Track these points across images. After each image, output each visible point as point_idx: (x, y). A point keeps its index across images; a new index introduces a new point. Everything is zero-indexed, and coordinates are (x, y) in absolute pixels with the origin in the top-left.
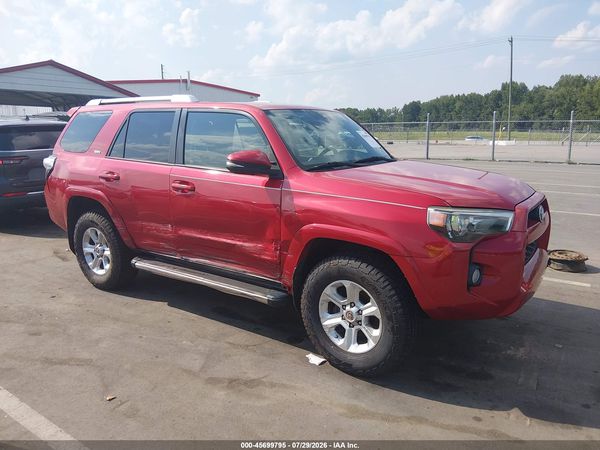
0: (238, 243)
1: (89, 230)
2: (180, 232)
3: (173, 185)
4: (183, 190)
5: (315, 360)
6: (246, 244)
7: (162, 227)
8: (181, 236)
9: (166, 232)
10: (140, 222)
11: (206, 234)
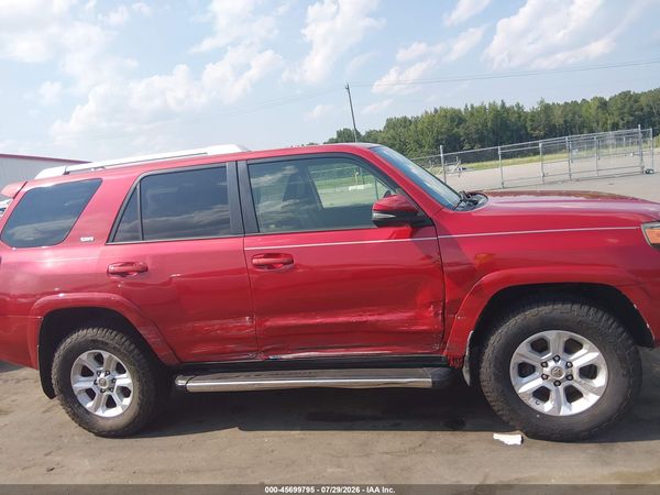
0: (370, 318)
1: (84, 356)
2: (268, 323)
3: (255, 261)
4: (270, 266)
5: (513, 439)
6: (385, 318)
7: (231, 323)
8: (270, 327)
9: (240, 329)
10: (190, 324)
11: (314, 317)
